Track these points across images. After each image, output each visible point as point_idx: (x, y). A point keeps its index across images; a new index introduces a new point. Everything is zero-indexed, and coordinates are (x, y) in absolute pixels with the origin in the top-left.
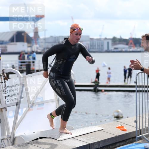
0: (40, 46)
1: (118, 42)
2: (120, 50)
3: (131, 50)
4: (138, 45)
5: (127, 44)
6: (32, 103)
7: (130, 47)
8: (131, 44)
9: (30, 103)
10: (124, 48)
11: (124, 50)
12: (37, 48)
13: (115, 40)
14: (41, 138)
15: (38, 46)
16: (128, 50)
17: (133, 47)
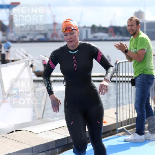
0: (15, 35)
1: (97, 30)
2: (99, 38)
3: (112, 38)
4: (118, 33)
5: (107, 32)
6: (7, 94)
7: (110, 36)
8: (111, 32)
9: (5, 95)
10: (103, 36)
11: (103, 38)
12: (13, 37)
13: (94, 29)
14: (16, 131)
15: (13, 35)
16: (108, 39)
17: (113, 35)
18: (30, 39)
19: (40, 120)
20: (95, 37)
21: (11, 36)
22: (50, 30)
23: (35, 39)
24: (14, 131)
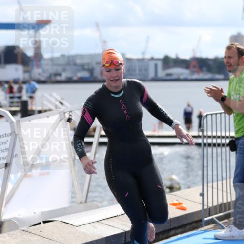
0: (44, 71)
1: (171, 64)
2: (175, 77)
3: (195, 76)
4: (205, 69)
5: (187, 67)
7: (193, 73)
8: (194, 67)
9: (28, 165)
10: (182, 74)
11: (182, 77)
12: (39, 74)
13: (167, 62)
14: (45, 222)
15: (40, 71)
16: (190, 77)
17: (198, 72)
18: (67, 78)
19: (81, 205)
20: (168, 75)
21: (37, 72)
22: (98, 64)
23: (75, 78)
24: (42, 222)
